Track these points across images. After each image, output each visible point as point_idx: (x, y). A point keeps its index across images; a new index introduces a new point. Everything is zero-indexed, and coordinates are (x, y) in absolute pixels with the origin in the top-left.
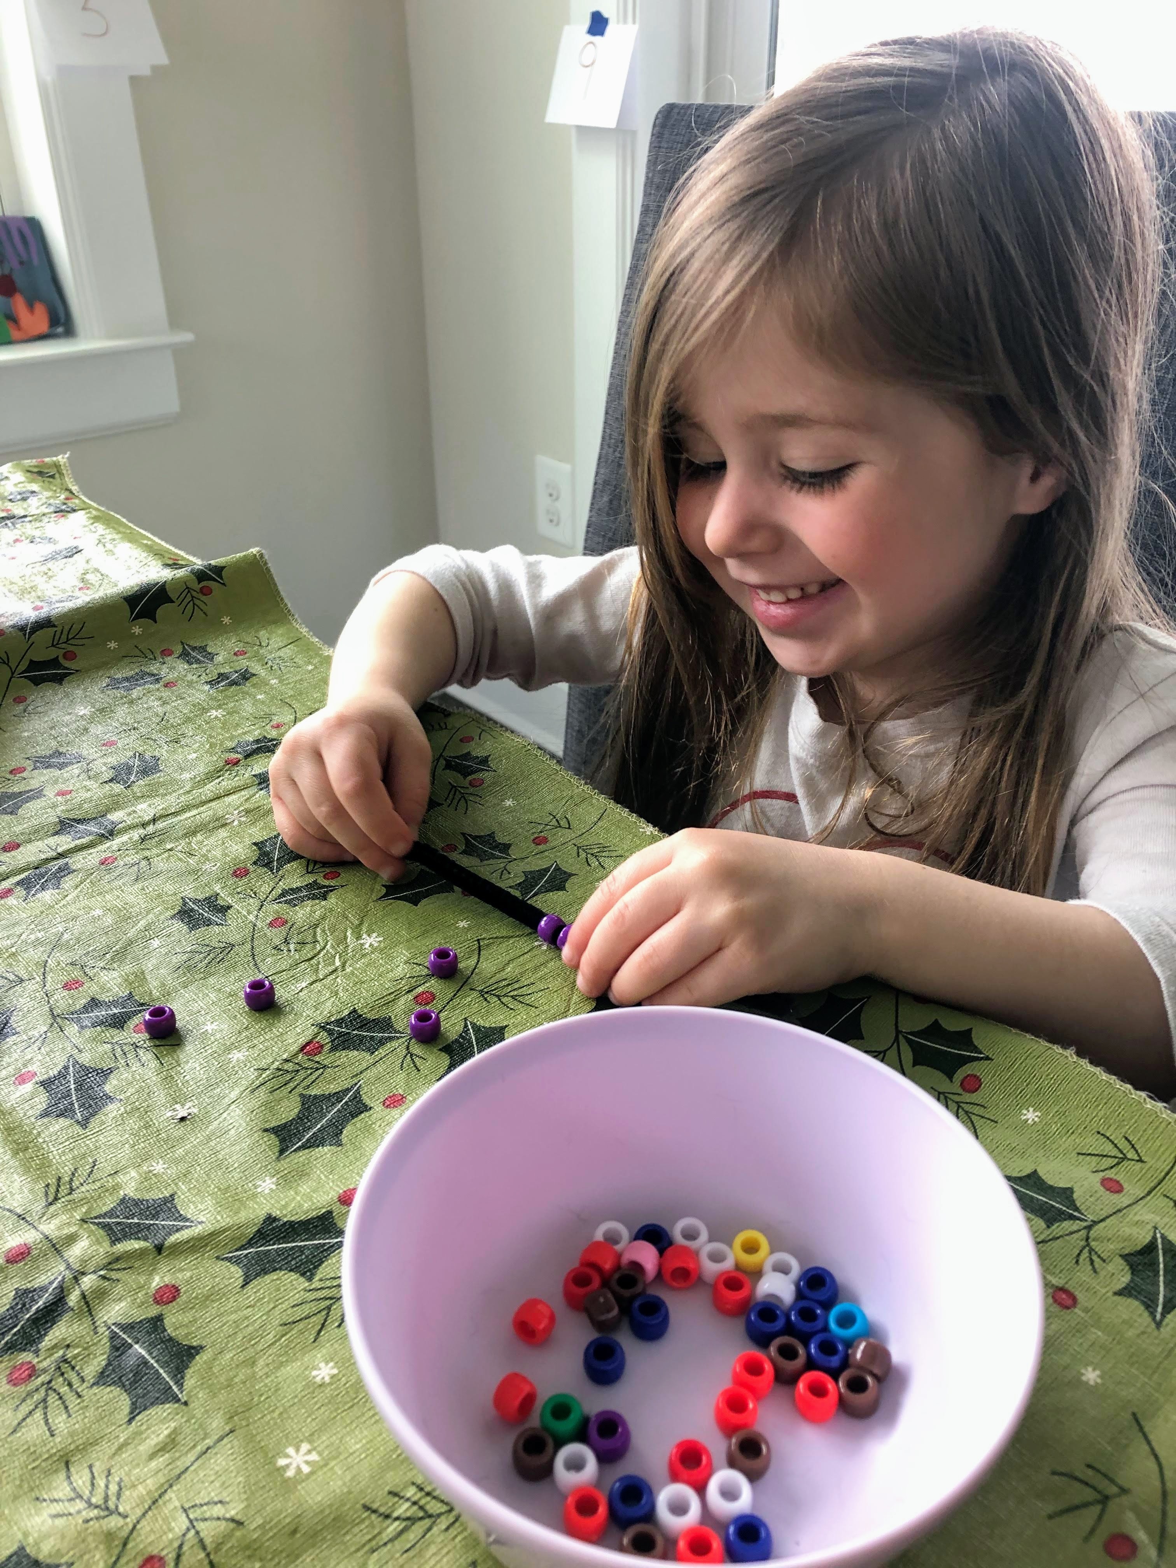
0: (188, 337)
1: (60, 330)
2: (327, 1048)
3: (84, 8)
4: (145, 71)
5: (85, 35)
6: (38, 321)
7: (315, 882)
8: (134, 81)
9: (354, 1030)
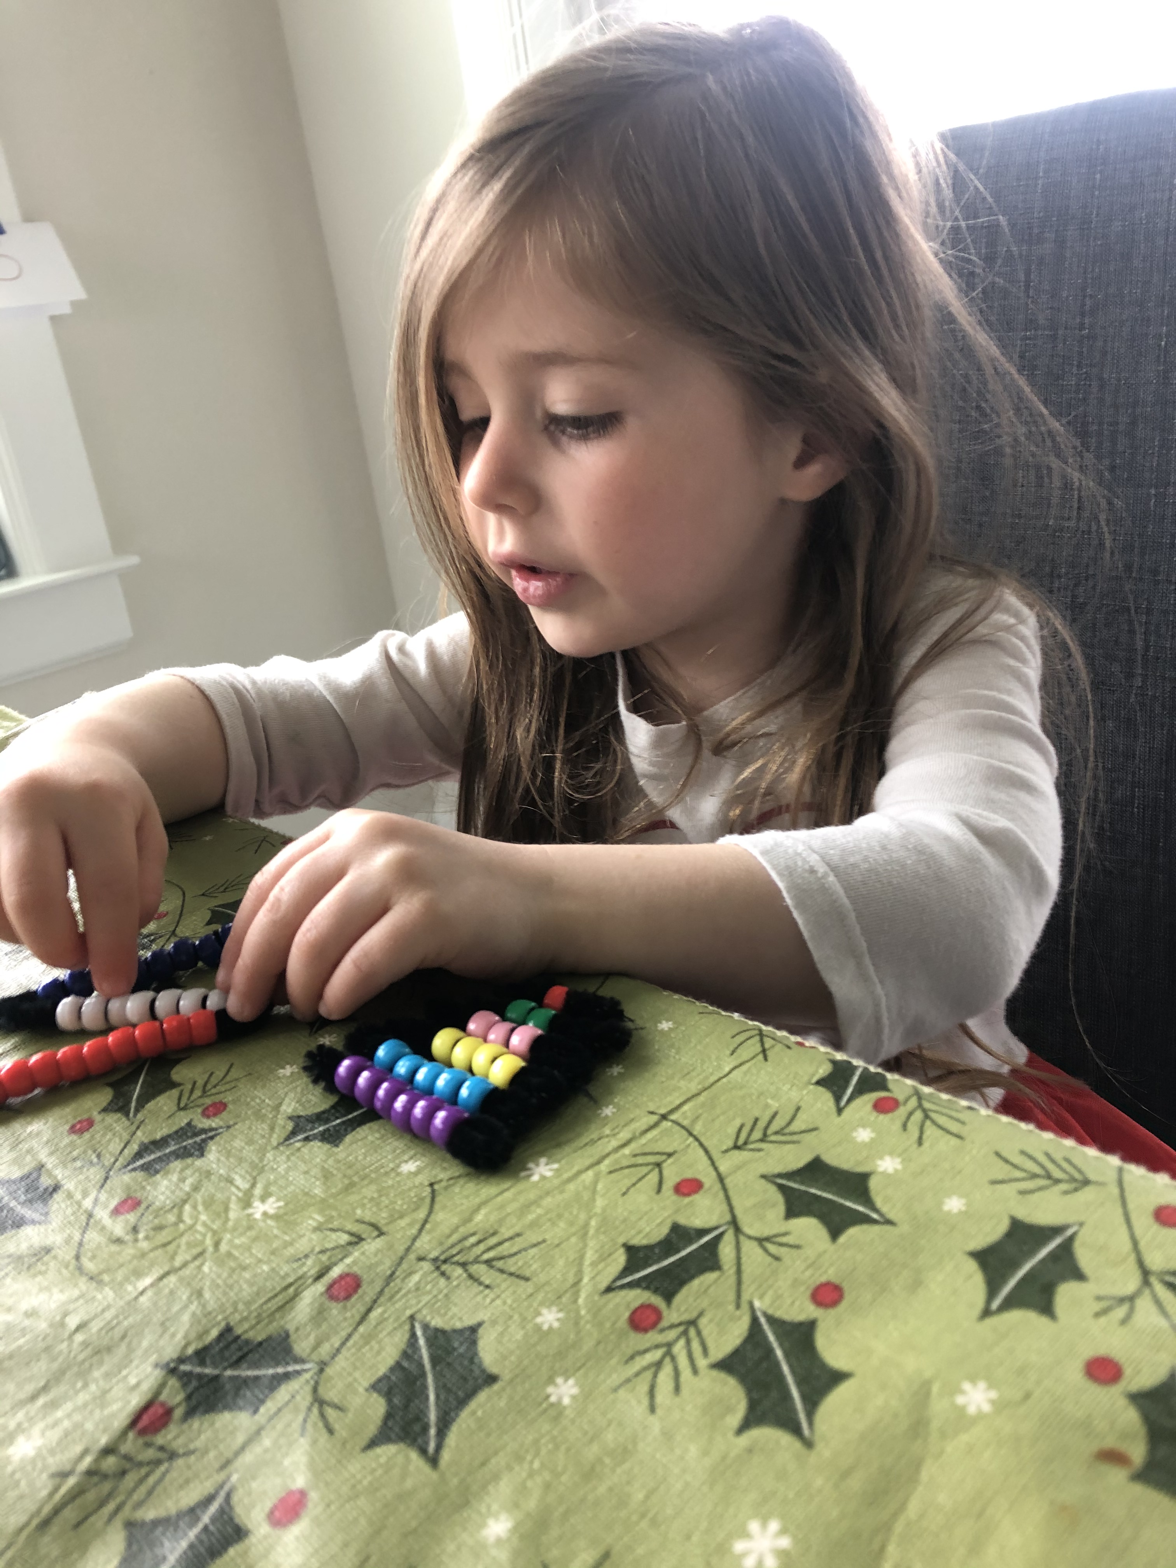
2: (178, 1413)
4: (64, 309)
7: (189, 1124)
8: (55, 320)
9: (225, 1369)
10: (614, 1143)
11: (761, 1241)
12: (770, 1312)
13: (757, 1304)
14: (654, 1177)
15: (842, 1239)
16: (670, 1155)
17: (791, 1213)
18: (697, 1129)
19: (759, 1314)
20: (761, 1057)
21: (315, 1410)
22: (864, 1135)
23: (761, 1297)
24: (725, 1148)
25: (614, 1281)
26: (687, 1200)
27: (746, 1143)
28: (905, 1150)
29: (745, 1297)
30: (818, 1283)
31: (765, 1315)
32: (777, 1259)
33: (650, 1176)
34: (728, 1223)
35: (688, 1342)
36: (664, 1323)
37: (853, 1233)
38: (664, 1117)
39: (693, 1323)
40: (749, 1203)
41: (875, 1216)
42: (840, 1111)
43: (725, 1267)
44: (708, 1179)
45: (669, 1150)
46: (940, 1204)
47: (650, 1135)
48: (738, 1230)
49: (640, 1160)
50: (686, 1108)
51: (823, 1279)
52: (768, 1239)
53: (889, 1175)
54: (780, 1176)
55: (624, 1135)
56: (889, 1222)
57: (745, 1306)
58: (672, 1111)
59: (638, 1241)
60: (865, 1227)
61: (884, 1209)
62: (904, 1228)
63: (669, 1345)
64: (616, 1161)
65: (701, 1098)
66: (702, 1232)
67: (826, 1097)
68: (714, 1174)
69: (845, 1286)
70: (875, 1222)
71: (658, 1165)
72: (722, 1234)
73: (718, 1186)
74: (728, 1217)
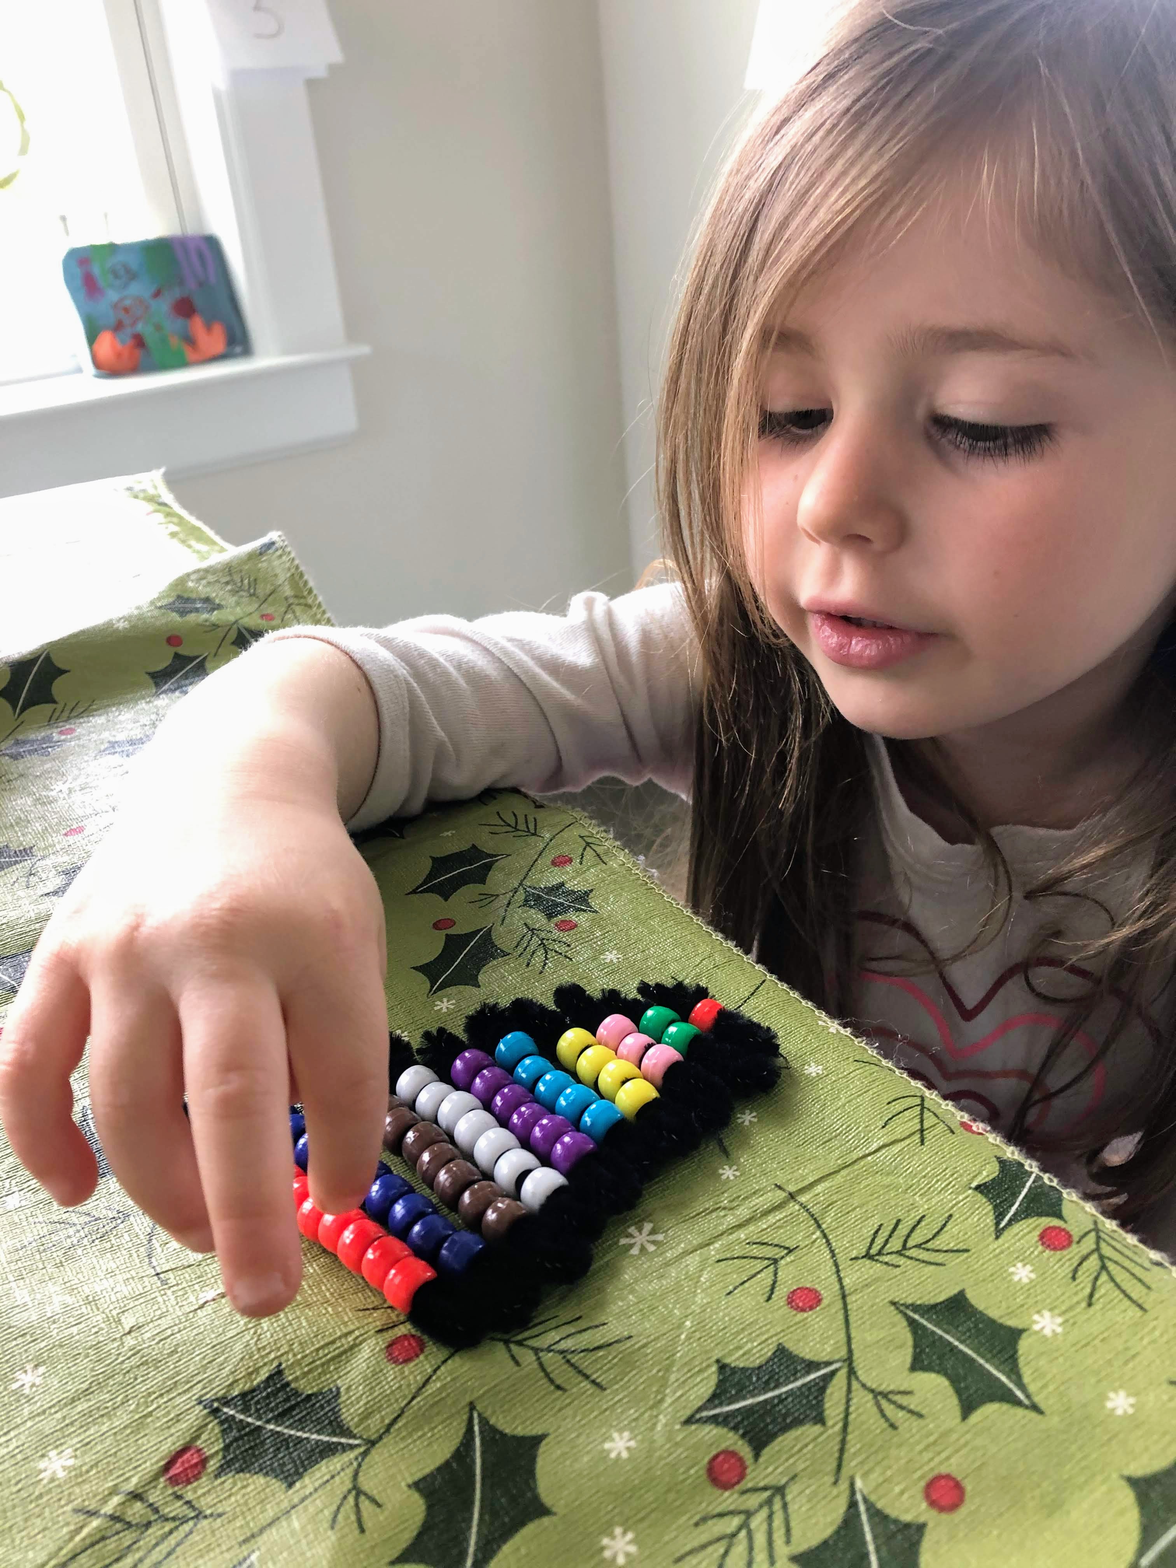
0: (364, 350)
1: (238, 349)
3: (257, 8)
4: (321, 72)
5: (259, 36)
6: (216, 341)
8: (312, 84)
9: (268, 1422)
10: (730, 1220)
11: (876, 1394)
12: (873, 1498)
13: (859, 1484)
14: (766, 1277)
15: (976, 1417)
16: (790, 1251)
17: (918, 1364)
18: (827, 1222)
19: (859, 1497)
20: (917, 1137)
21: (351, 1500)
22: (1023, 1273)
23: (865, 1475)
24: (854, 1254)
25: (700, 1409)
26: (800, 1316)
27: (880, 1253)
28: (1071, 1308)
29: (845, 1472)
30: (936, 1472)
31: (865, 1500)
32: (893, 1426)
33: (762, 1275)
34: (844, 1361)
35: (770, 1517)
36: (748, 1483)
37: (990, 1410)
38: (792, 1196)
39: (780, 1490)
40: (869, 1337)
41: (1019, 1394)
42: (999, 1233)
43: (830, 1423)
44: (829, 1293)
45: (791, 1244)
46: (1103, 1397)
47: (772, 1219)
48: (852, 1373)
49: (756, 1251)
50: (819, 1188)
51: (943, 1470)
52: (885, 1395)
53: (1045, 1339)
54: (916, 1308)
55: (743, 1212)
56: (1035, 1408)
57: (844, 1486)
58: (802, 1191)
59: (735, 1360)
60: (1005, 1407)
61: (1032, 1388)
62: (1053, 1421)
63: (748, 1514)
64: (729, 1247)
65: (839, 1178)
66: (812, 1366)
67: (985, 1209)
68: (838, 1287)
69: (969, 1487)
70: (1018, 1403)
71: (775, 1261)
72: (833, 1373)
73: (839, 1304)
74: (843, 1353)
